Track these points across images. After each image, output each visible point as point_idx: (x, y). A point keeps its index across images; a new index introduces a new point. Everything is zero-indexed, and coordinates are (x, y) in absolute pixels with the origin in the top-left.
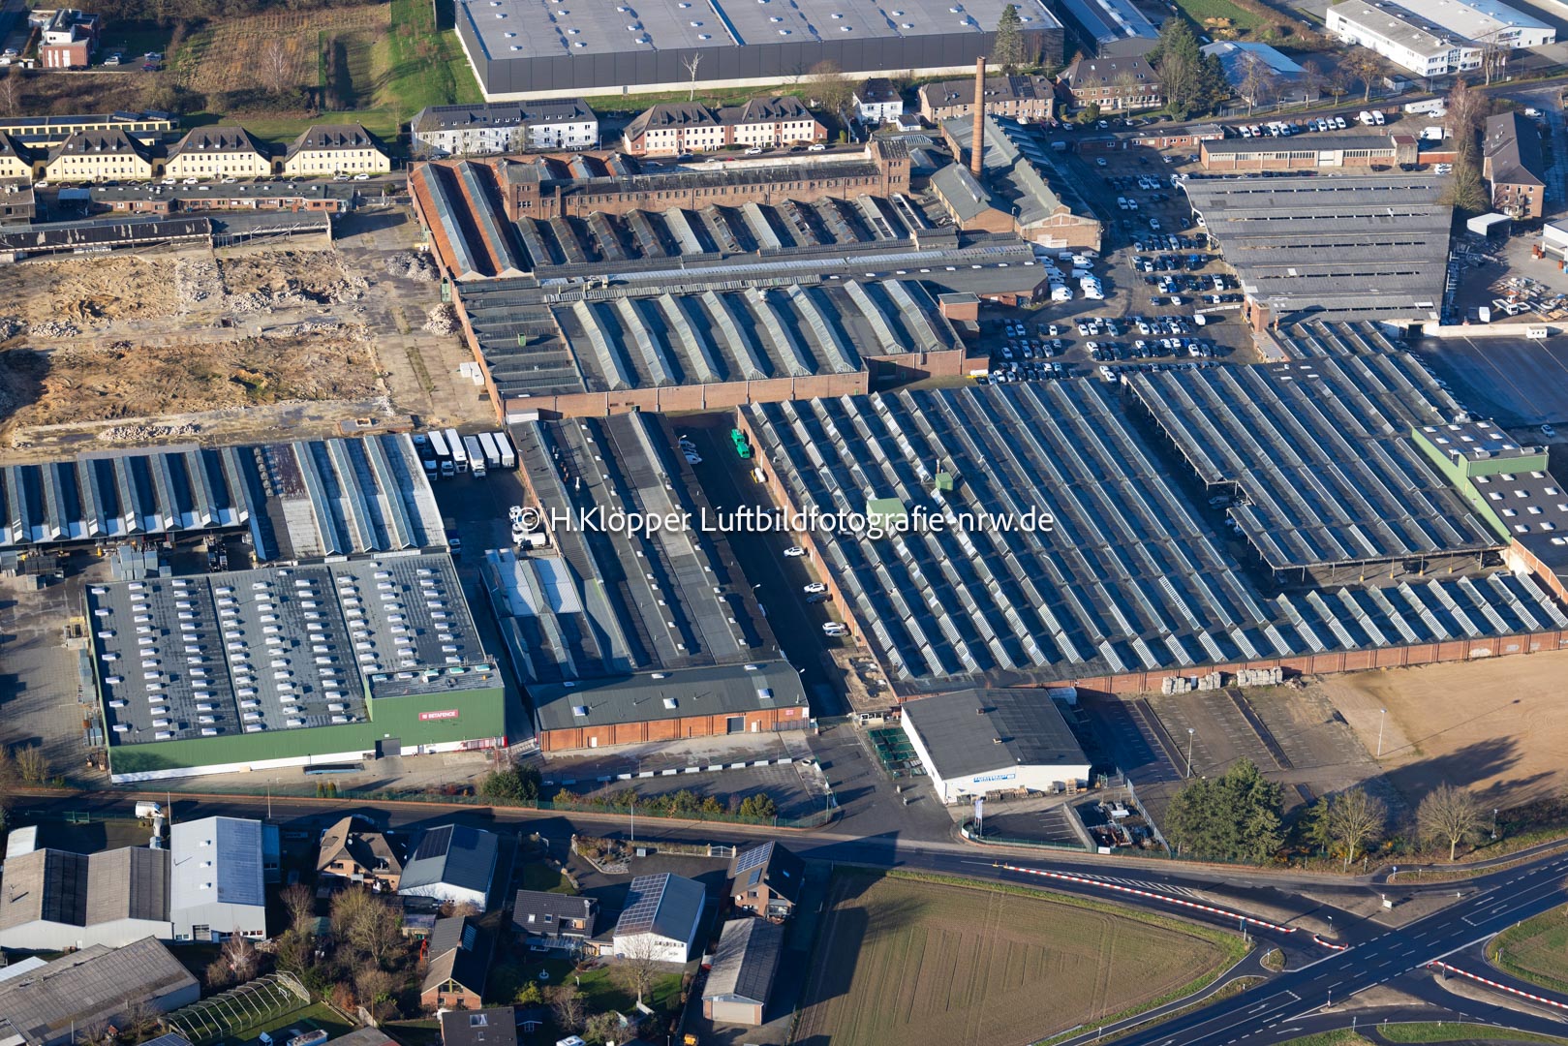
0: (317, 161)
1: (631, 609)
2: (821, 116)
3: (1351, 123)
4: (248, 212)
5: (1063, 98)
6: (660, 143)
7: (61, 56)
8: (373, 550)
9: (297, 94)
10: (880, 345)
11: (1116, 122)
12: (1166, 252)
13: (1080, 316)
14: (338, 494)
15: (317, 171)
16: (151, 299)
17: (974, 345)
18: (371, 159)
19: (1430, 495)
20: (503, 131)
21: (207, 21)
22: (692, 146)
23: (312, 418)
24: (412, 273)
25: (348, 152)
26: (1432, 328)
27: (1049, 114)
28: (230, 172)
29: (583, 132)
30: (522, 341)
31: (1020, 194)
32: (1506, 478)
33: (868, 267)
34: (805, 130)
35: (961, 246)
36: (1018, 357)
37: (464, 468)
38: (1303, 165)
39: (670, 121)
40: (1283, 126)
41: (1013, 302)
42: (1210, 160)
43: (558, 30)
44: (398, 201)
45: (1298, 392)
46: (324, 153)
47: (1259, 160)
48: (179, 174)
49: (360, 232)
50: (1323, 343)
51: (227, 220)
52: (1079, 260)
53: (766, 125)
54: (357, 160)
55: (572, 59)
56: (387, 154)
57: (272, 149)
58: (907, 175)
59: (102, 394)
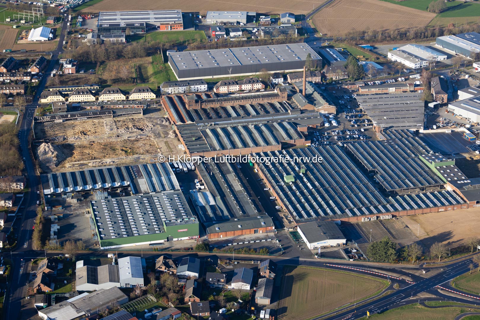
0: (137, 96)
1: (228, 204)
2: (263, 82)
3: (396, 81)
4: (121, 109)
5: (323, 77)
6: (223, 90)
7: (69, 71)
8: (162, 191)
9: (130, 79)
10: (283, 138)
11: (337, 82)
12: (352, 114)
13: (332, 130)
14: (152, 177)
15: (137, 98)
16: (99, 130)
17: (307, 138)
18: (151, 95)
19: (425, 172)
20: (184, 88)
21: (105, 62)
22: (231, 90)
23: (143, 159)
24: (164, 123)
25: (145, 93)
26: (422, 131)
27: (320, 81)
28: (115, 99)
29: (204, 87)
30: (194, 139)
31: (315, 100)
32: (445, 167)
33: (279, 119)
34: (259, 86)
35: (301, 114)
36: (318, 140)
37: (182, 170)
38: (385, 91)
39: (225, 84)
40: (379, 82)
41: (315, 127)
42: (361, 91)
43: (195, 62)
44: (159, 105)
45: (389, 147)
46: (139, 94)
47: (374, 90)
48: (102, 100)
49: (150, 113)
50: (395, 135)
51: (116, 111)
52: (331, 116)
53: (249, 85)
54: (147, 95)
55: (199, 70)
56: (155, 94)
57: (126, 93)
58: (286, 96)
59: (88, 154)
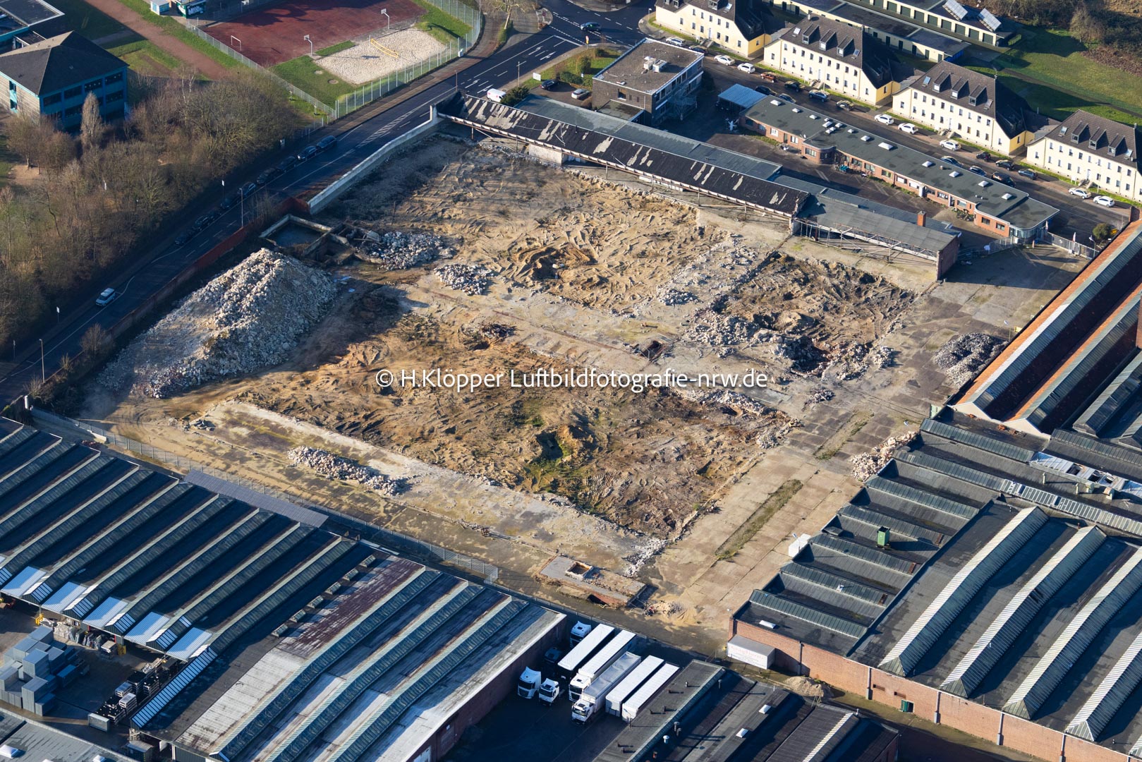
14: (346, 670)
16: (627, 278)
18: (1130, 180)
28: (963, 133)
30: (885, 534)
46: (1076, 151)
48: (906, 113)
49: (988, 281)
51: (831, 205)
54: (1115, 176)
57: (1015, 122)
